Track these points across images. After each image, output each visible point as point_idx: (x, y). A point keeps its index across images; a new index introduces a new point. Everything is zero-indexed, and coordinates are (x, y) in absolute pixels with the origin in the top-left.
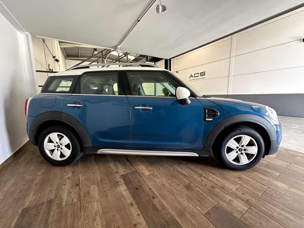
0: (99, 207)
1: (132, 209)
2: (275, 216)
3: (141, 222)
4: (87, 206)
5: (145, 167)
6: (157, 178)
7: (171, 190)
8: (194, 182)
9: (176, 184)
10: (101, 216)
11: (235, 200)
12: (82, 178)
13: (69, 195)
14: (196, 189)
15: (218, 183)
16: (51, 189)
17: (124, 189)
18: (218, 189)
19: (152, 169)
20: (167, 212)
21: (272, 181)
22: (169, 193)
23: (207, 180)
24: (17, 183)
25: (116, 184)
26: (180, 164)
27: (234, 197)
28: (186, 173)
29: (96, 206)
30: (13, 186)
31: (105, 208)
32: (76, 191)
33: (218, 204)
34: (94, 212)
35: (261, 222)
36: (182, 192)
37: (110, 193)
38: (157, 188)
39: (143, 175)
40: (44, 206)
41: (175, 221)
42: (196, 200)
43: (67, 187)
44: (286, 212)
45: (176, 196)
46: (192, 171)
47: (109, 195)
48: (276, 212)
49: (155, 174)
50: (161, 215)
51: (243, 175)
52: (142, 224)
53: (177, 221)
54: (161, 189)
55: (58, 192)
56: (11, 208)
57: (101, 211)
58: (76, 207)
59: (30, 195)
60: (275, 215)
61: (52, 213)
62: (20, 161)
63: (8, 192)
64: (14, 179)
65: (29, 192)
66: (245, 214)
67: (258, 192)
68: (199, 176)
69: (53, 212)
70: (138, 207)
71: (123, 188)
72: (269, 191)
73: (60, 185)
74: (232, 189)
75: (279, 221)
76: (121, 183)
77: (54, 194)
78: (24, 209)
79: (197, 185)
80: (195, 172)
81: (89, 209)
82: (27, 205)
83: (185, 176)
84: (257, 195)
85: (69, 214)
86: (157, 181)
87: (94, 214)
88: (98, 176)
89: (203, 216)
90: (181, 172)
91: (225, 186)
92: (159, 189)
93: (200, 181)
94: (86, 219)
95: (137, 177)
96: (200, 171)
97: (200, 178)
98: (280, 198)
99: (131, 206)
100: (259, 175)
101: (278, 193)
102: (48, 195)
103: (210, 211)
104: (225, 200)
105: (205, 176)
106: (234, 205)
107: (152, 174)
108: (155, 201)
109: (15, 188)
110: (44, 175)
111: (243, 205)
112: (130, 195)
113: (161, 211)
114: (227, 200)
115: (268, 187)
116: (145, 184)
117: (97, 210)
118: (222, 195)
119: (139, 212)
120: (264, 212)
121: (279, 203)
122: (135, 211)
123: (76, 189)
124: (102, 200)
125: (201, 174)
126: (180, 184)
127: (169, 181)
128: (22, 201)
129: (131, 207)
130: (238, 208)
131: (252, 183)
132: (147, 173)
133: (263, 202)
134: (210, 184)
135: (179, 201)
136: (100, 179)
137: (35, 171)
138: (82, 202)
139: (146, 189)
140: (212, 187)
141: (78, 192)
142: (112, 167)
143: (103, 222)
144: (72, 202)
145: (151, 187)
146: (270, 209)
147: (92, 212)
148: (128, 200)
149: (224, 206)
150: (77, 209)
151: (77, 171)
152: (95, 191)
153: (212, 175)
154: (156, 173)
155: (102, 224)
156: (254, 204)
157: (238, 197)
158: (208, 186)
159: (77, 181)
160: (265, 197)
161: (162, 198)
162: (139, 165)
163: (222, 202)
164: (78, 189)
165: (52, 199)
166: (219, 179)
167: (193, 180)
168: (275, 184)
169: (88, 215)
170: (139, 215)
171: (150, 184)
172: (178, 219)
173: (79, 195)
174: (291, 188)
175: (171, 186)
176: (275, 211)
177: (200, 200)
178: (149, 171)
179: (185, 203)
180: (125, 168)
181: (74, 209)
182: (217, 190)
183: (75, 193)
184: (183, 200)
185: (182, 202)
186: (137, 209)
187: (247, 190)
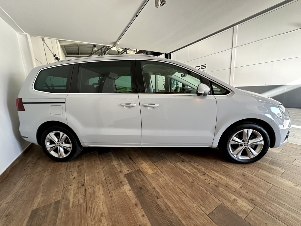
0: (104, 208)
1: (137, 209)
2: (281, 216)
3: (146, 223)
4: (93, 207)
5: (148, 165)
6: (160, 177)
7: (174, 189)
8: (197, 180)
9: (179, 182)
10: (106, 218)
11: (239, 199)
12: (87, 178)
13: (75, 196)
14: (200, 188)
15: (221, 182)
16: (57, 190)
17: (129, 189)
18: (221, 187)
19: (155, 168)
20: (171, 213)
21: (278, 179)
22: (173, 193)
23: (210, 178)
24: (25, 184)
25: (120, 184)
26: (183, 161)
27: (238, 196)
28: (190, 171)
29: (101, 207)
30: (22, 187)
31: (110, 209)
32: (82, 192)
33: (222, 204)
34: (100, 213)
35: (266, 222)
36: (185, 191)
37: (114, 193)
38: (161, 187)
39: (146, 174)
40: (52, 207)
41: (179, 222)
42: (199, 200)
43: (73, 187)
44: (291, 211)
45: (180, 195)
46: (195, 169)
47: (114, 195)
48: (281, 212)
49: (158, 173)
50: (165, 216)
51: (246, 173)
53: (181, 222)
54: (165, 189)
55: (65, 193)
56: (21, 210)
57: (107, 213)
58: (82, 209)
59: (38, 196)
60: (281, 214)
61: (60, 215)
62: (28, 162)
63: (17, 193)
64: (23, 180)
65: (37, 193)
66: (250, 214)
67: (263, 190)
68: (202, 174)
70: (143, 208)
71: (127, 188)
72: (274, 189)
73: (66, 185)
74: (236, 188)
75: (285, 221)
76: (125, 183)
77: (61, 196)
78: (33, 210)
79: (200, 183)
80: (197, 170)
81: (95, 210)
82: (35, 206)
84: (262, 194)
85: (76, 216)
86: (161, 180)
87: (100, 216)
88: (102, 176)
89: (207, 216)
90: (184, 170)
91: (229, 185)
92: (162, 188)
93: (204, 179)
94: (93, 220)
95: (140, 176)
96: (203, 169)
97: (203, 176)
98: (285, 197)
99: (135, 207)
100: (264, 172)
101: (283, 191)
102: (55, 196)
103: (214, 211)
104: (229, 199)
105: (208, 174)
106: (238, 204)
107: (155, 173)
108: (160, 202)
109: (24, 189)
110: (50, 176)
111: (247, 204)
112: (134, 195)
113: (166, 212)
114: (231, 200)
115: (273, 185)
116: (148, 184)
117: (103, 212)
118: (226, 194)
119: (143, 213)
120: (270, 212)
121: (284, 202)
122: (139, 212)
123: (82, 190)
124: (107, 201)
125: (205, 172)
126: (183, 183)
127: (172, 180)
128: (31, 203)
130: (242, 207)
131: (256, 181)
132: (151, 172)
133: (268, 200)
134: (213, 183)
135: (182, 201)
136: (105, 178)
137: (42, 172)
138: (88, 203)
139: (150, 189)
140: (216, 186)
141: (83, 192)
142: (116, 167)
143: (109, 223)
144: (79, 203)
145: (154, 186)
146: (275, 208)
147: (98, 213)
148: (132, 201)
149: (228, 205)
150: (84, 210)
151: (82, 171)
152: (100, 191)
153: (216, 173)
154: (159, 171)
156: (259, 204)
157: (243, 196)
158: (211, 185)
159: (82, 181)
160: (270, 195)
161: (165, 197)
162: (142, 163)
163: (226, 201)
164: (84, 190)
165: (59, 201)
166: (222, 177)
167: (196, 178)
168: (280, 181)
169: (94, 217)
170: (143, 216)
171: (154, 184)
172: (182, 220)
173: (85, 196)
174: (296, 186)
175: (175, 185)
176: (281, 210)
177: (204, 199)
178: (152, 169)
179: (189, 203)
180: (128, 167)
181: (80, 210)
182: (221, 189)
183: (81, 194)
184: (187, 200)
185: (186, 202)
186: (141, 209)
187: (251, 188)
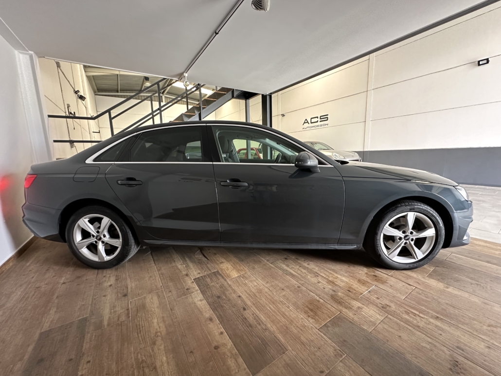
0: (160, 326)
1: (211, 326)
2: (422, 326)
3: (225, 342)
4: (142, 325)
5: (232, 265)
6: (251, 281)
7: (271, 297)
8: (306, 284)
9: (279, 288)
10: (163, 338)
11: (365, 307)
12: (131, 284)
13: (112, 311)
14: (309, 294)
15: (342, 284)
16: (83, 303)
17: (199, 299)
19: (242, 268)
20: (264, 328)
21: (423, 279)
22: (269, 303)
23: (325, 281)
24: (26, 297)
25: (186, 292)
26: (286, 259)
27: (364, 303)
28: (295, 272)
29: (155, 324)
30: (21, 300)
31: (170, 326)
32: (123, 304)
33: (341, 314)
34: (153, 332)
35: (401, 335)
37: (177, 304)
38: (250, 295)
39: (228, 277)
40: (74, 327)
41: (276, 339)
42: (307, 310)
43: (108, 299)
45: (278, 305)
46: (304, 269)
47: (176, 308)
48: (423, 321)
49: (246, 275)
50: (255, 332)
51: (379, 272)
52: (227, 345)
53: (278, 339)
54: (256, 296)
55: (95, 307)
57: (165, 331)
58: (124, 328)
59: (51, 312)
60: (421, 324)
61: (88, 337)
62: (28, 264)
63: (13, 310)
64: (22, 290)
65: (48, 308)
66: (379, 325)
67: (401, 294)
68: (314, 275)
69: (89, 335)
70: (221, 323)
72: (417, 292)
73: (97, 296)
74: (362, 292)
75: (426, 332)
76: (194, 290)
77: (89, 311)
78: (43, 332)
79: (310, 288)
80: (308, 270)
81: (145, 329)
82: (46, 326)
83: (293, 276)
84: (399, 299)
85: (114, 337)
86: (250, 284)
87: (153, 335)
88: (158, 281)
89: (318, 331)
90: (287, 270)
91: (353, 289)
92: (253, 297)
93: (316, 282)
94: (142, 342)
95: (219, 280)
96: (317, 268)
97: (315, 279)
98: (431, 302)
99: (209, 322)
101: (429, 294)
102: (78, 311)
103: (328, 324)
105: (323, 275)
106: (364, 313)
107: (242, 276)
108: (248, 314)
110: (70, 283)
111: (377, 313)
112: (208, 307)
113: (256, 327)
114: (353, 308)
115: (416, 287)
116: (231, 290)
117: (158, 330)
118: (347, 301)
119: (222, 330)
120: (406, 321)
121: (428, 308)
122: (216, 329)
123: (123, 302)
124: (165, 315)
125: (318, 272)
126: (285, 289)
127: (269, 285)
128: (38, 322)
129: (209, 324)
130: (369, 317)
131: (392, 283)
132: (235, 274)
133: (406, 307)
134: (330, 287)
135: (282, 312)
136: (161, 285)
137: (55, 277)
138: (134, 320)
139: (233, 297)
140: (333, 290)
141: (126, 305)
142: (179, 268)
143: (167, 345)
144: (118, 319)
145: (240, 294)
146: (415, 317)
147: (150, 332)
148: (204, 314)
149: (349, 315)
151: (124, 275)
152: (153, 303)
153: (335, 274)
154: (249, 273)
155: (166, 348)
156: (393, 312)
157: (371, 302)
158: (326, 290)
159: (123, 290)
160: (409, 301)
161: (257, 308)
162: (223, 262)
163: (347, 311)
164: (127, 301)
165: (86, 317)
166: (344, 278)
167: (305, 282)
168: (426, 282)
169: (144, 338)
170: (222, 333)
171: (240, 291)
172: (280, 337)
173: (129, 310)
174: (447, 288)
175: (272, 291)
176: (422, 319)
177: (315, 309)
178: (238, 271)
179: (292, 315)
180: (200, 268)
181: (122, 330)
182: (340, 294)
183: (121, 307)
184: (288, 311)
185: (287, 314)
186: (219, 325)
187: (384, 292)
